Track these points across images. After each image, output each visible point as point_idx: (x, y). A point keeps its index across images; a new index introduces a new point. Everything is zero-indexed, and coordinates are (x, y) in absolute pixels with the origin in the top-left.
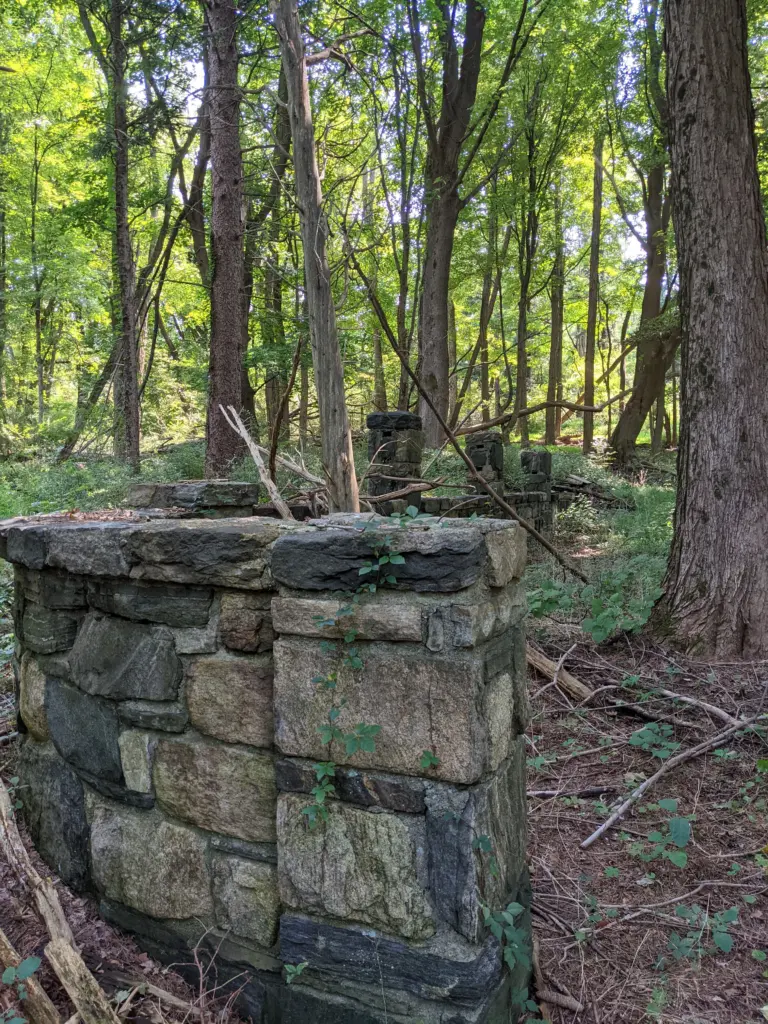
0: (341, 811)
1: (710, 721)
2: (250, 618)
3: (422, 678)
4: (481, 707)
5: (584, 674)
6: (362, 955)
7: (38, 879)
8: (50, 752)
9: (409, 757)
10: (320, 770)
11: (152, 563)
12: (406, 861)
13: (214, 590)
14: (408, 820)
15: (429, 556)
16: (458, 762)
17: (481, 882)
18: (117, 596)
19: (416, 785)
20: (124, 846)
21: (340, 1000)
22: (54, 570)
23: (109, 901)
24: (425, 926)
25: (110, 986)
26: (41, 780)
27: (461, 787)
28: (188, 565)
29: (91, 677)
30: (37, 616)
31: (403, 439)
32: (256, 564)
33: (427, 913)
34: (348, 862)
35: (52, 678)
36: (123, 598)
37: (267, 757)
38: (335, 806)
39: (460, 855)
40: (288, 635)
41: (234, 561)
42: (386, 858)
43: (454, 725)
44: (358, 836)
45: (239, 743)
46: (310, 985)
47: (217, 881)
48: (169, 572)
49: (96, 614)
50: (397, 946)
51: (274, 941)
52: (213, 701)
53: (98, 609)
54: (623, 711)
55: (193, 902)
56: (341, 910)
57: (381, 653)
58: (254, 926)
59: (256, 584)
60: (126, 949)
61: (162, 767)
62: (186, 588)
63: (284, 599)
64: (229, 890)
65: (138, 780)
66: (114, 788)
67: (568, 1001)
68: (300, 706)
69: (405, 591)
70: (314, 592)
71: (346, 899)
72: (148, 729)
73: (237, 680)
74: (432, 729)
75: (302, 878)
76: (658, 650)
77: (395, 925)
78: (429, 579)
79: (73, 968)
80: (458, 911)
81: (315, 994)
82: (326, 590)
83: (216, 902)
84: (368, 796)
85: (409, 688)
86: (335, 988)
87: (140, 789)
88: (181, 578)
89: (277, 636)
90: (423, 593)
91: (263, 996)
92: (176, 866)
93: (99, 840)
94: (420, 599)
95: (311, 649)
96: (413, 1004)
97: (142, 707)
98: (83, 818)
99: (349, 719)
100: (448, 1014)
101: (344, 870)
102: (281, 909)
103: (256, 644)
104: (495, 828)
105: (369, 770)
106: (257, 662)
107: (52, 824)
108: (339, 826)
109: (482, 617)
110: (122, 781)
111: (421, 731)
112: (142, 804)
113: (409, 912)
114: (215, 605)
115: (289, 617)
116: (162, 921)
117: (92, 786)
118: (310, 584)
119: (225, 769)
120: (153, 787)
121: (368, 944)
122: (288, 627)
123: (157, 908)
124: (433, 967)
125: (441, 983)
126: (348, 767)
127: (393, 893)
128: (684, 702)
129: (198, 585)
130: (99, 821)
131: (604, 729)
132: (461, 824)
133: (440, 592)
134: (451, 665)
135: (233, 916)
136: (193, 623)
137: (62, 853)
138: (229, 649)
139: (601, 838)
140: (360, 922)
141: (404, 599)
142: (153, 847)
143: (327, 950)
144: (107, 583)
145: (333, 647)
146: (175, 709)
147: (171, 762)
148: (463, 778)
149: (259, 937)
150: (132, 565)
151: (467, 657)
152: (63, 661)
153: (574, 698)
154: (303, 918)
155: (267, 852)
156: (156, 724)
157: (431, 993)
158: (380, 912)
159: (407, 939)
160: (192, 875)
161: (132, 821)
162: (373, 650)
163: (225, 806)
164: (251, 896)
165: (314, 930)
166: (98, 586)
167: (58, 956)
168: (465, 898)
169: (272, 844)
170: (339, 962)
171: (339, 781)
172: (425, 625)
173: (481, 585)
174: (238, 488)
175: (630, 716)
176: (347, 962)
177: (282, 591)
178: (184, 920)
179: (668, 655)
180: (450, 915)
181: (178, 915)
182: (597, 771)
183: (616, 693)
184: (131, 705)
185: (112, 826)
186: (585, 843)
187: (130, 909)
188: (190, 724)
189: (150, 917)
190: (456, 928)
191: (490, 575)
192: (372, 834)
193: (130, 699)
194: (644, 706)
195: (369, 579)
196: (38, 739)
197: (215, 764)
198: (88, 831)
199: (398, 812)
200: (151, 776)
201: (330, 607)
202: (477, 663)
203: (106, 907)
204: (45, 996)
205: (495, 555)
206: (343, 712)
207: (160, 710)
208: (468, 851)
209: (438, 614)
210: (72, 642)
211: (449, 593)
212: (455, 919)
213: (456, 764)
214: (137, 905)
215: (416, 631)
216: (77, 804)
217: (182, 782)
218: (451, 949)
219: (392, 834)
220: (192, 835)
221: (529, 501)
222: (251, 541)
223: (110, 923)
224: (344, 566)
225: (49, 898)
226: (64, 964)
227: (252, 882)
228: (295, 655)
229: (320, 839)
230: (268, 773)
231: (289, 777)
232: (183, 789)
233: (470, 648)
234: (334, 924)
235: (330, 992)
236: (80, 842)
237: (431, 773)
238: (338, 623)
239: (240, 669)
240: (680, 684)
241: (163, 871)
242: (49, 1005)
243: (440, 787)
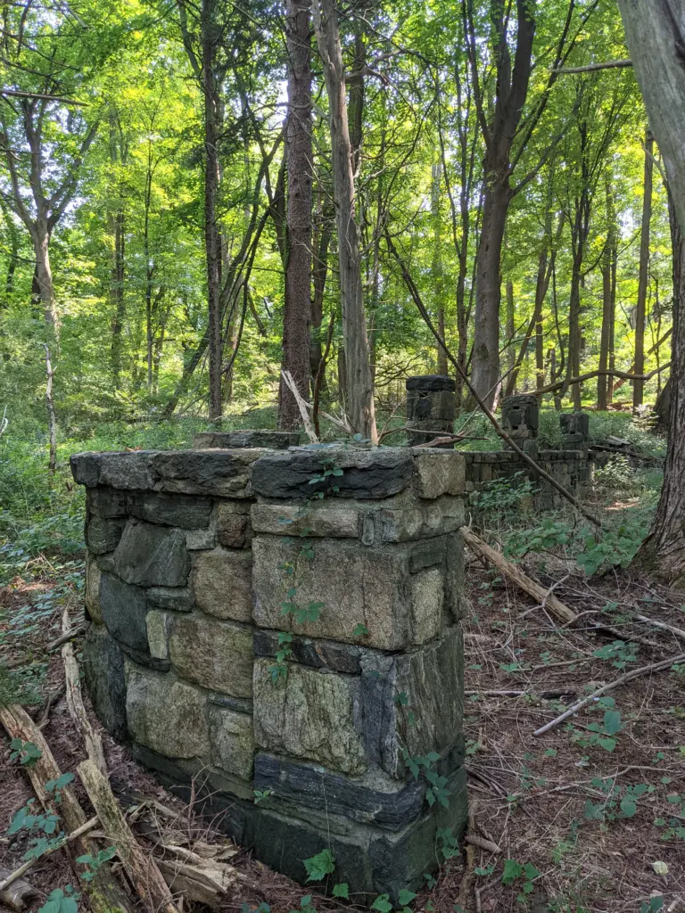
0: (298, 672)
1: (678, 643)
2: (237, 522)
3: (358, 567)
4: (405, 591)
5: (571, 601)
6: (312, 786)
7: (90, 729)
8: (103, 632)
9: (347, 630)
10: (280, 638)
11: (168, 478)
12: (345, 711)
13: (213, 500)
14: (348, 679)
15: (364, 470)
16: (384, 632)
17: (402, 729)
18: (146, 506)
19: (353, 651)
20: (148, 700)
21: (297, 822)
22: (104, 487)
23: (139, 745)
24: (359, 764)
25: (125, 802)
26: (97, 655)
27: (387, 653)
28: (193, 480)
29: (128, 569)
30: (96, 525)
31: (437, 398)
32: (241, 479)
33: (361, 754)
34: (303, 712)
35: (106, 572)
36: (150, 507)
37: (249, 630)
38: (294, 667)
39: (384, 707)
40: (263, 534)
41: (226, 476)
42: (330, 709)
43: (381, 604)
44: (311, 691)
45: (229, 619)
46: (276, 810)
47: (212, 728)
48: (180, 485)
49: (133, 521)
50: (338, 779)
51: (252, 778)
52: (210, 586)
53: (135, 517)
54: (602, 632)
55: (196, 745)
56: (298, 750)
57: (329, 547)
58: (238, 764)
59: (240, 494)
60: (148, 782)
61: (175, 638)
62: (193, 498)
63: (261, 505)
64: (221, 736)
65: (159, 650)
66: (148, 663)
67: (487, 844)
68: (270, 589)
69: (347, 498)
70: (281, 500)
71: (301, 741)
72: (166, 609)
73: (228, 570)
74: (365, 606)
75: (269, 722)
76: (642, 583)
77: (337, 762)
78: (364, 488)
79: (96, 781)
80: (382, 751)
81: (279, 817)
82: (290, 498)
83: (213, 745)
84: (318, 660)
85: (348, 574)
86: (294, 812)
87: (160, 656)
88: (189, 490)
89: (256, 534)
90: (360, 500)
91: (245, 821)
92: (184, 716)
93: (131, 698)
94: (358, 505)
95: (278, 544)
96: (350, 827)
97: (163, 593)
98: (123, 681)
99: (303, 597)
100: (376, 836)
101: (300, 717)
102: (257, 749)
103: (239, 542)
104: (420, 690)
105: (319, 639)
106: (243, 556)
107: (103, 686)
108: (296, 683)
109: (405, 519)
110: (147, 650)
111: (357, 608)
112: (161, 668)
113: (347, 752)
114: (214, 513)
115: (264, 519)
116: (175, 759)
117: (129, 655)
118: (278, 493)
119: (219, 640)
120: (169, 654)
121: (317, 777)
122: (264, 527)
123: (170, 749)
124: (364, 797)
125: (369, 809)
126: (305, 636)
127: (335, 736)
128: (653, 626)
129: (201, 495)
130: (132, 682)
132: (385, 682)
133: (372, 499)
134: (379, 557)
135: (223, 755)
136: (198, 527)
137: (108, 710)
138: (224, 546)
140: (313, 761)
141: (347, 505)
142: (168, 701)
143: (287, 781)
144: (143, 494)
145: (292, 542)
146: (185, 594)
147: (182, 635)
148: (387, 646)
149: (241, 773)
150: (157, 480)
151: (392, 549)
152: (111, 559)
153: (558, 619)
154: (271, 756)
155: (244, 704)
156: (171, 604)
157: (361, 817)
158: (326, 751)
159: (347, 774)
160: (195, 722)
161: (153, 681)
162: (324, 545)
163: (218, 668)
164: (236, 740)
165: (277, 766)
166: (133, 498)
167: (86, 772)
168: (388, 741)
169: (250, 699)
170: (296, 791)
171: (297, 647)
172: (360, 524)
173: (409, 496)
175: (605, 636)
176: (302, 792)
177: (259, 499)
178: (189, 759)
179: (651, 587)
180: (376, 755)
181: (185, 756)
183: (596, 617)
184: (155, 591)
185: (140, 685)
186: (536, 732)
187: (153, 751)
188: (196, 606)
189: (166, 757)
190: (381, 765)
191: (419, 488)
192: (320, 689)
193: (154, 586)
194: (620, 628)
195: (320, 487)
196: (98, 624)
197: (212, 636)
198: (125, 690)
199: (340, 673)
200: (168, 646)
201: (291, 510)
202: (401, 555)
203: (136, 751)
204: (77, 805)
206: (300, 593)
207: (175, 594)
208: (391, 704)
209: (371, 517)
210: (117, 543)
211: (379, 500)
212: (379, 757)
213: (382, 633)
214: (156, 747)
215: (353, 529)
216: (118, 670)
217: (189, 650)
218: (381, 784)
219: (335, 689)
220: (195, 693)
221: (564, 458)
222: (238, 460)
223: (139, 763)
224: (300, 479)
225: (94, 740)
226: (89, 778)
227: (236, 728)
228: (267, 548)
229: (282, 693)
230: (249, 642)
231: (263, 649)
232: (189, 656)
233: (394, 543)
234: (293, 761)
235: (290, 816)
236: (120, 700)
237: (364, 642)
238: (296, 523)
239: (230, 561)
240: (657, 611)
241: (175, 721)
242: (79, 810)
243: (371, 653)
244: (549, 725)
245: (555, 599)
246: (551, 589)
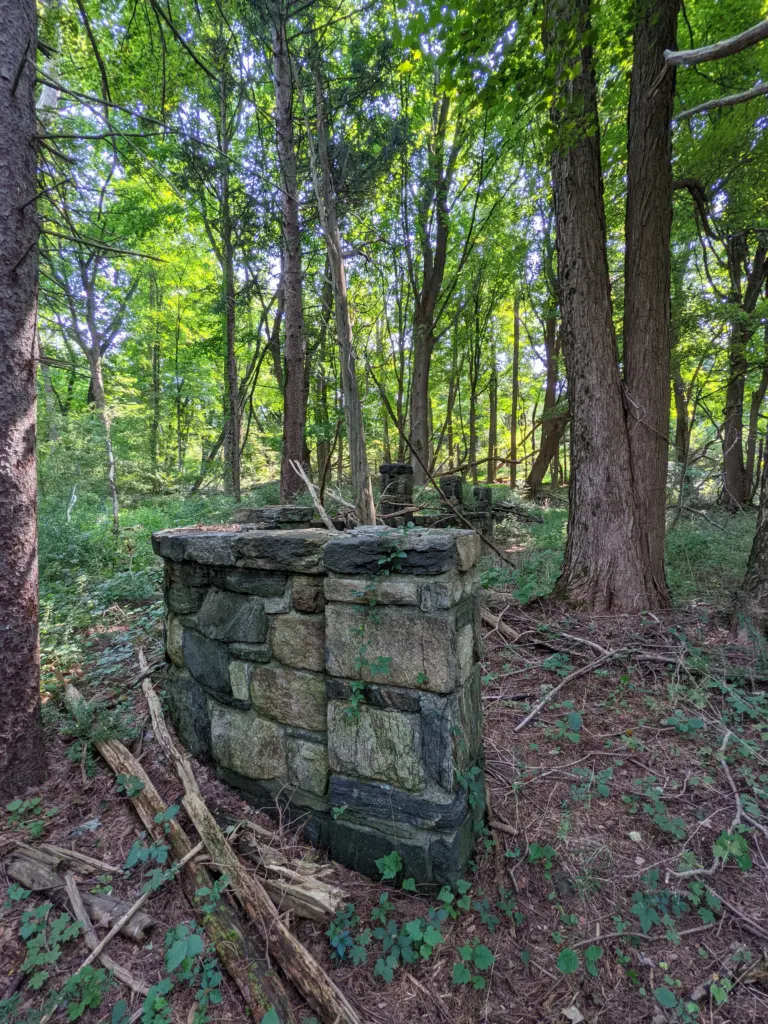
0: (367, 711)
1: (592, 652)
2: (310, 591)
3: (418, 628)
4: (454, 644)
5: (515, 624)
6: (380, 800)
7: (178, 755)
8: (185, 675)
9: (410, 677)
10: (354, 685)
11: (250, 557)
12: (408, 742)
13: (288, 574)
14: (409, 716)
15: (422, 552)
16: (440, 679)
17: (455, 754)
18: (228, 578)
19: (414, 694)
20: (232, 734)
21: (367, 829)
22: (189, 562)
23: (222, 768)
24: (420, 782)
25: (223, 822)
26: (181, 693)
27: (442, 695)
28: (273, 559)
29: (212, 628)
30: (178, 590)
31: (402, 480)
32: (315, 558)
33: (421, 774)
34: (372, 743)
35: (188, 629)
36: (232, 579)
37: (321, 677)
38: (364, 707)
39: (442, 737)
40: (334, 602)
41: (300, 556)
42: (396, 740)
43: (437, 657)
44: (378, 727)
45: (304, 669)
46: (349, 820)
47: (290, 755)
48: (261, 563)
49: (215, 589)
50: (403, 794)
51: (326, 793)
52: (287, 643)
53: (217, 586)
54: (539, 646)
55: (275, 768)
56: (368, 773)
57: (392, 613)
58: (314, 783)
59: (314, 570)
60: (233, 798)
61: (256, 684)
62: (271, 573)
63: (332, 579)
64: (298, 761)
65: (241, 692)
66: (225, 697)
67: (509, 828)
68: (341, 646)
69: (407, 574)
70: (350, 575)
71: (371, 766)
72: (247, 660)
73: (302, 629)
74: (424, 659)
75: (343, 753)
76: (559, 609)
77: (401, 781)
78: (422, 566)
79: (200, 812)
80: (441, 773)
81: (351, 826)
82: (358, 574)
83: (290, 768)
84: (384, 701)
85: (410, 634)
86: (364, 822)
87: (242, 698)
88: (268, 567)
89: (327, 602)
90: (417, 575)
91: (319, 827)
92: (265, 745)
93: (217, 730)
94: (416, 579)
95: (349, 610)
96: (413, 831)
97: (243, 647)
98: (206, 716)
99: (373, 654)
100: (435, 838)
101: (369, 747)
102: (330, 772)
103: (314, 608)
104: (463, 720)
105: (385, 685)
106: (315, 619)
107: (187, 720)
108: (366, 721)
109: (454, 590)
110: (230, 693)
111: (417, 661)
112: (243, 707)
113: (411, 773)
114: (289, 582)
115: (336, 590)
116: (256, 780)
117: (212, 696)
118: (348, 570)
119: (295, 685)
120: (250, 696)
121: (384, 793)
122: (335, 596)
123: (253, 772)
124: (425, 807)
125: (430, 818)
126: (372, 683)
127: (400, 762)
128: (575, 641)
129: (279, 570)
130: (216, 718)
131: (527, 658)
132: (442, 718)
133: (429, 575)
134: (436, 620)
135: (300, 776)
136: (275, 595)
137: (192, 738)
138: (297, 611)
139: (526, 725)
140: (380, 780)
141: (406, 579)
142: (250, 733)
143: (359, 798)
144: (223, 570)
145: (362, 609)
146: (263, 648)
147: (261, 681)
148: (443, 689)
149: (316, 790)
150: (238, 559)
151: (446, 614)
152: (194, 618)
153: (509, 638)
154: (344, 778)
155: (321, 736)
156: (252, 657)
157: (423, 824)
158: (392, 774)
159: (409, 790)
160: (275, 751)
161: (236, 718)
162: (387, 610)
163: (295, 708)
164: (311, 764)
165: (351, 785)
166: (216, 572)
167: (190, 804)
168: (445, 764)
169: (324, 732)
170: (367, 805)
171: (366, 692)
172: (419, 595)
173: (454, 570)
174: (301, 511)
175: (543, 650)
176: (372, 805)
177: (331, 574)
178: (269, 780)
179: (566, 611)
180: (436, 775)
181: (266, 777)
182: (522, 685)
183: (533, 635)
184: (236, 645)
185: (225, 721)
186: (517, 729)
187: (236, 773)
188: (273, 657)
189: (249, 778)
190: (440, 783)
191: (459, 564)
192: (387, 725)
193: (235, 642)
194: (552, 643)
195: (386, 566)
196: (178, 667)
197: (289, 682)
198: (209, 723)
199: (403, 711)
200: (249, 690)
201: (360, 584)
202: (451, 619)
203: (220, 772)
204: (182, 831)
205: (462, 551)
206: (369, 649)
207: (255, 648)
208: (446, 735)
209: (428, 588)
210: (200, 606)
211: (434, 575)
212: (439, 777)
213: (439, 681)
214: (240, 770)
215: (414, 599)
216: (203, 707)
217: (268, 694)
218: (437, 796)
219: (400, 725)
220: (274, 727)
221: (478, 517)
222: (311, 543)
223: (223, 782)
224: (367, 559)
225: (185, 766)
226: (194, 809)
227: (312, 755)
228: (338, 614)
229: (354, 729)
230: (322, 687)
231: (334, 689)
232: (269, 698)
233: (447, 609)
234: (364, 781)
235: (361, 824)
236: (205, 731)
237: (424, 687)
238: (366, 594)
239: (304, 623)
240: (573, 630)
241: (256, 749)
242: (184, 836)
243: (429, 695)
244: (523, 723)
245: (503, 623)
246: (501, 615)
